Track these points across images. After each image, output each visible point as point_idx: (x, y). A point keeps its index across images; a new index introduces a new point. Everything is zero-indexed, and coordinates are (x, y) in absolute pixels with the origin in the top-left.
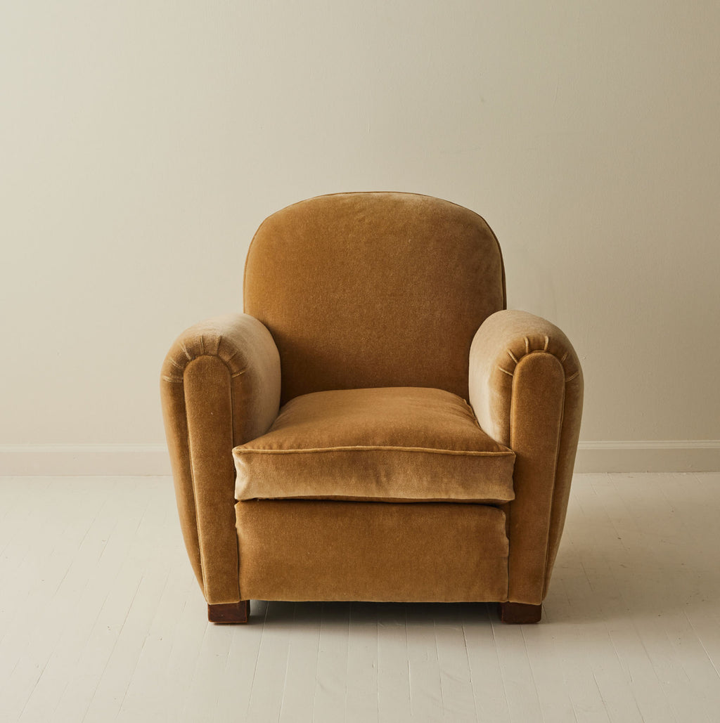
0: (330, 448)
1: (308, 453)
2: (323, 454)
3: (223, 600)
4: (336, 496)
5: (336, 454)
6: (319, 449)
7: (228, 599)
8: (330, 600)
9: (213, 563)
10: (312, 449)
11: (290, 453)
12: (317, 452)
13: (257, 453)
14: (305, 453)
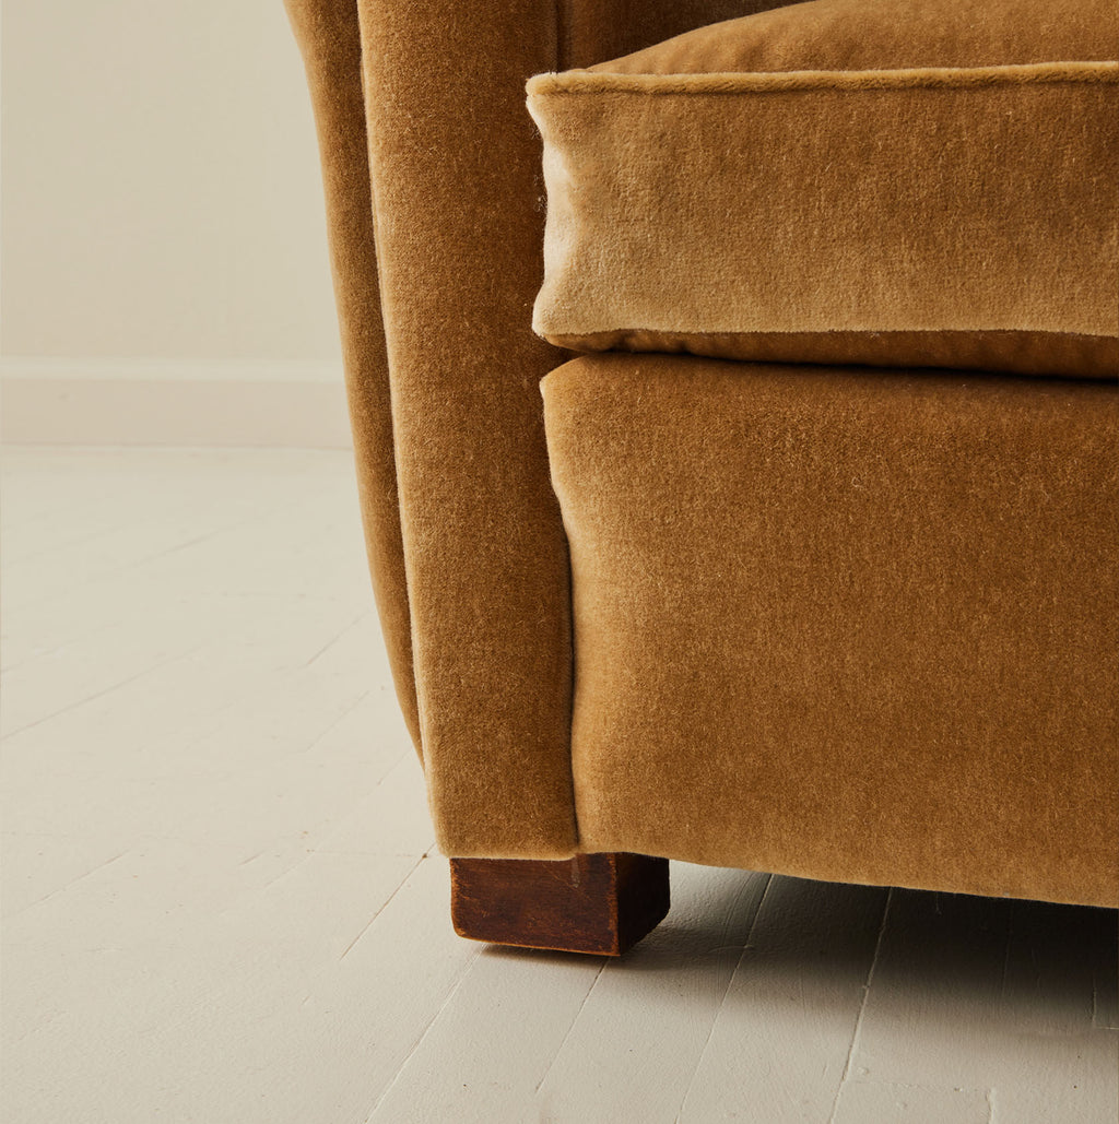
0: (1004, 69)
1: (889, 87)
2: (962, 98)
3: (496, 843)
4: (1024, 337)
5: (1029, 99)
6: (943, 72)
7: (518, 839)
8: (997, 889)
9: (451, 661)
10: (908, 73)
11: (797, 90)
12: (932, 86)
13: (636, 92)
14: (872, 89)
